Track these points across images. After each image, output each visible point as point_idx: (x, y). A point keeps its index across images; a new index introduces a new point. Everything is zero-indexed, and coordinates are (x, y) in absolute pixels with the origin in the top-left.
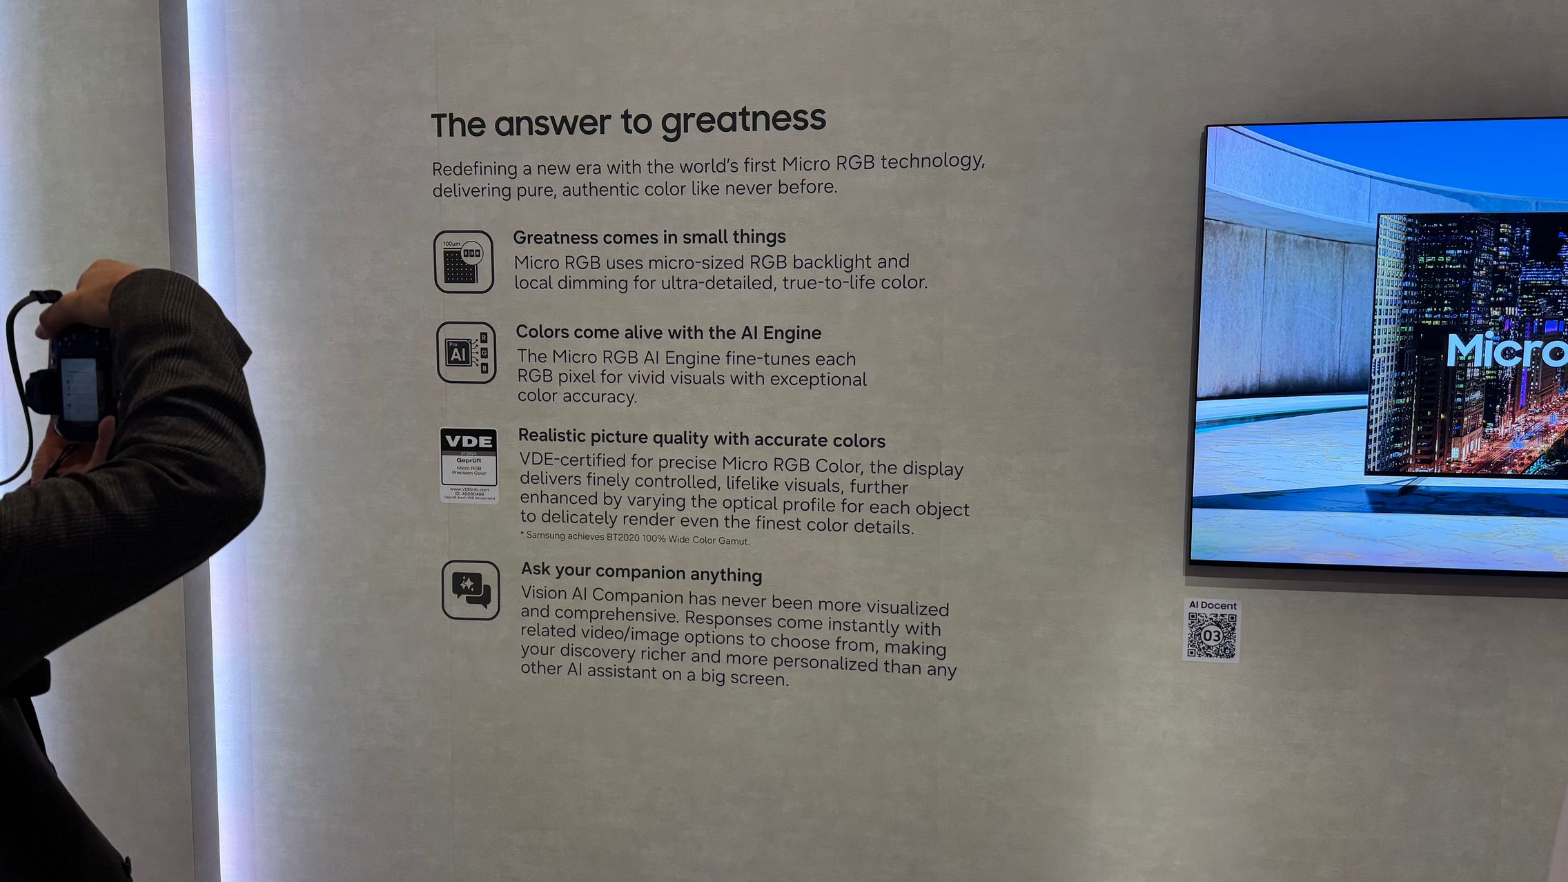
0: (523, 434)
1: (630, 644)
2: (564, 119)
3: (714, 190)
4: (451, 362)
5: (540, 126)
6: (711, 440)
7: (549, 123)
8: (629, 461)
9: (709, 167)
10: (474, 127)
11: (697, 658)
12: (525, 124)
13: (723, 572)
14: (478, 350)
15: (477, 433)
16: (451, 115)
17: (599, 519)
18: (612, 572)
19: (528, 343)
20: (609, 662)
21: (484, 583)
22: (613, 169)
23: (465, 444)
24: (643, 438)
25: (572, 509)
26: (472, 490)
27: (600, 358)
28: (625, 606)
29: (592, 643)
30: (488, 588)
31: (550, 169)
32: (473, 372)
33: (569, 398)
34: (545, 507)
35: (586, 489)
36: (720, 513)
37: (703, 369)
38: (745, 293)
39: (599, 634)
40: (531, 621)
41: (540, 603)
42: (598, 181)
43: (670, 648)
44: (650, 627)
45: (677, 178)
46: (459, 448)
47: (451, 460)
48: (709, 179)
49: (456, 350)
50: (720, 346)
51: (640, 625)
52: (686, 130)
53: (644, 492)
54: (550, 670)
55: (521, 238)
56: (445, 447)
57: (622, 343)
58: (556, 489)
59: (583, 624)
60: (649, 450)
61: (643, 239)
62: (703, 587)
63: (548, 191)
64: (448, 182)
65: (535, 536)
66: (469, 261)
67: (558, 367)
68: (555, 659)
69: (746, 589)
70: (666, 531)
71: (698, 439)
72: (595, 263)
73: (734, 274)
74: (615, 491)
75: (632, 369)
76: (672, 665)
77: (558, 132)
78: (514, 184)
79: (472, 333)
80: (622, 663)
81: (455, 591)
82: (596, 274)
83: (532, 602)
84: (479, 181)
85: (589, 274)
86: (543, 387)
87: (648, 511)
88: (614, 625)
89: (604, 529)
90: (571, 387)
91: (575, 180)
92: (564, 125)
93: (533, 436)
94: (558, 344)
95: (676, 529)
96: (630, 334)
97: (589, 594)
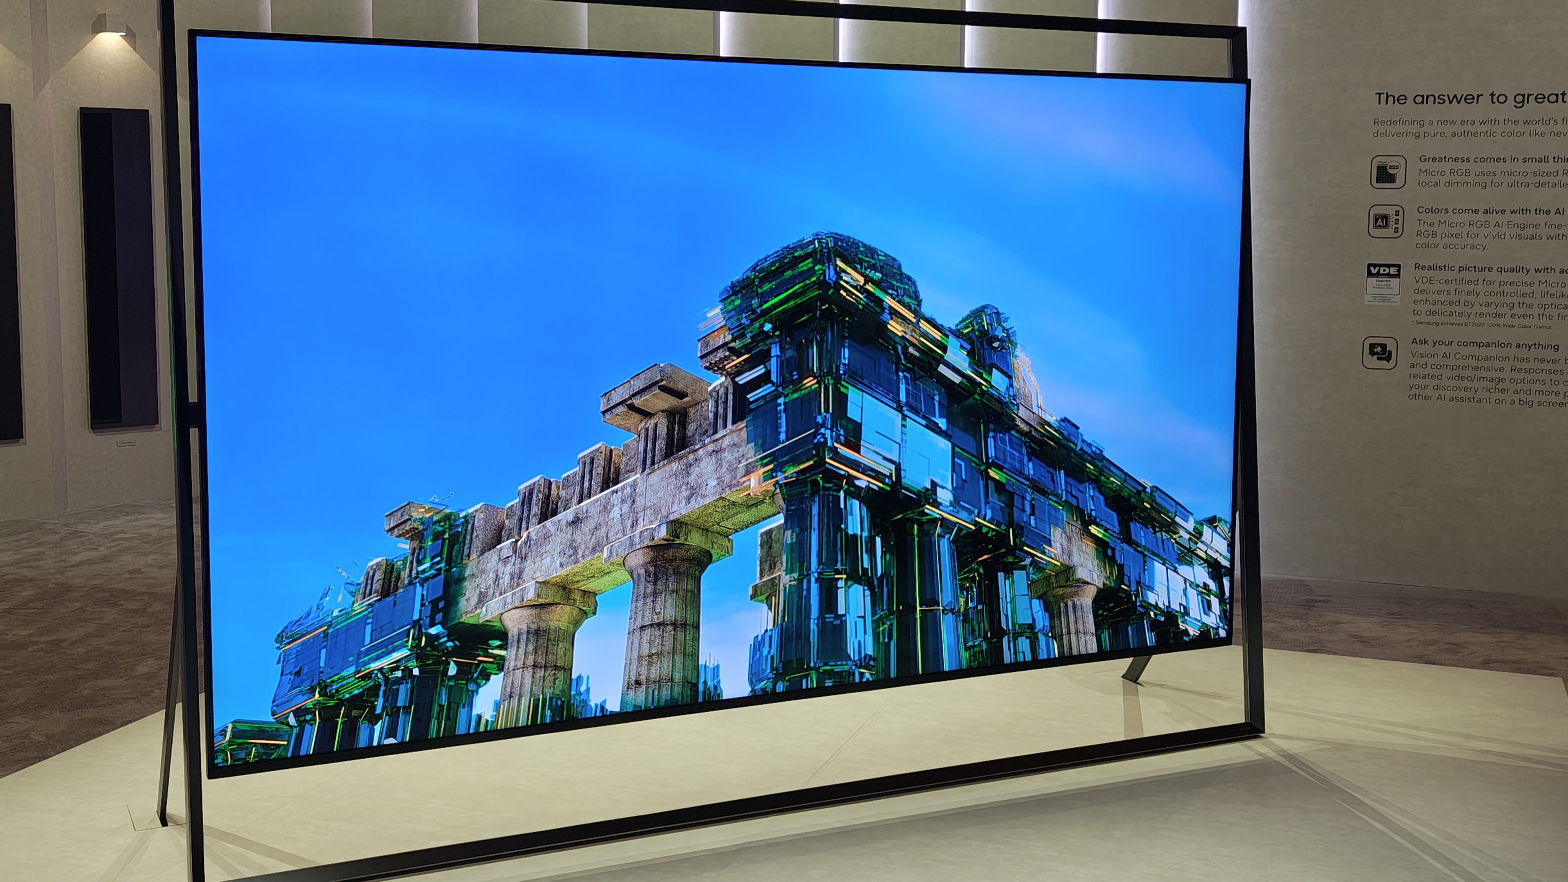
0: (1417, 266)
2: (1455, 96)
3: (1543, 134)
4: (1376, 227)
5: (1439, 99)
6: (1532, 270)
8: (1481, 281)
9: (1541, 122)
10: (1400, 100)
11: (1516, 392)
12: (1431, 99)
13: (1535, 344)
14: (1394, 220)
15: (1389, 266)
16: (1387, 93)
17: (1461, 314)
18: (1465, 344)
19: (1423, 216)
20: (1462, 394)
21: (1388, 349)
22: (1482, 123)
23: (1382, 272)
24: (1490, 270)
25: (1444, 308)
26: (1383, 298)
27: (1467, 225)
28: (1474, 363)
29: (1453, 383)
30: (1390, 352)
31: (1445, 122)
32: (1389, 232)
33: (1446, 247)
34: (1428, 307)
35: (1454, 297)
36: (1535, 311)
37: (1528, 232)
38: (1557, 189)
39: (1457, 378)
40: (1416, 371)
41: (1422, 361)
42: (1473, 129)
43: (1501, 386)
44: (1488, 374)
45: (1520, 128)
46: (1378, 274)
47: (1373, 281)
48: (1540, 128)
49: (1380, 220)
50: (1541, 218)
51: (1482, 373)
52: (1528, 102)
53: (1490, 299)
54: (1426, 398)
55: (1424, 159)
56: (1370, 274)
57: (1481, 217)
58: (1436, 297)
59: (1447, 372)
60: (1494, 276)
61: (1498, 160)
62: (1523, 353)
63: (1443, 134)
64: (1382, 129)
65: (1421, 323)
66: (1391, 171)
67: (1440, 230)
68: (1429, 392)
69: (1550, 354)
70: (1501, 321)
71: (1524, 270)
72: (1468, 172)
73: (1552, 179)
74: (1472, 299)
76: (1501, 396)
77: (1451, 102)
78: (1422, 130)
79: (1390, 211)
80: (1470, 394)
81: (1370, 354)
82: (1467, 179)
83: (1416, 360)
84: (1400, 128)
85: (1463, 179)
86: (1431, 240)
87: (1491, 310)
88: (1467, 373)
89: (1464, 320)
90: (1448, 241)
91: (1459, 128)
92: (1455, 99)
93: (1423, 268)
94: (1443, 217)
95: (1508, 320)
96: (1486, 212)
97: (1452, 356)
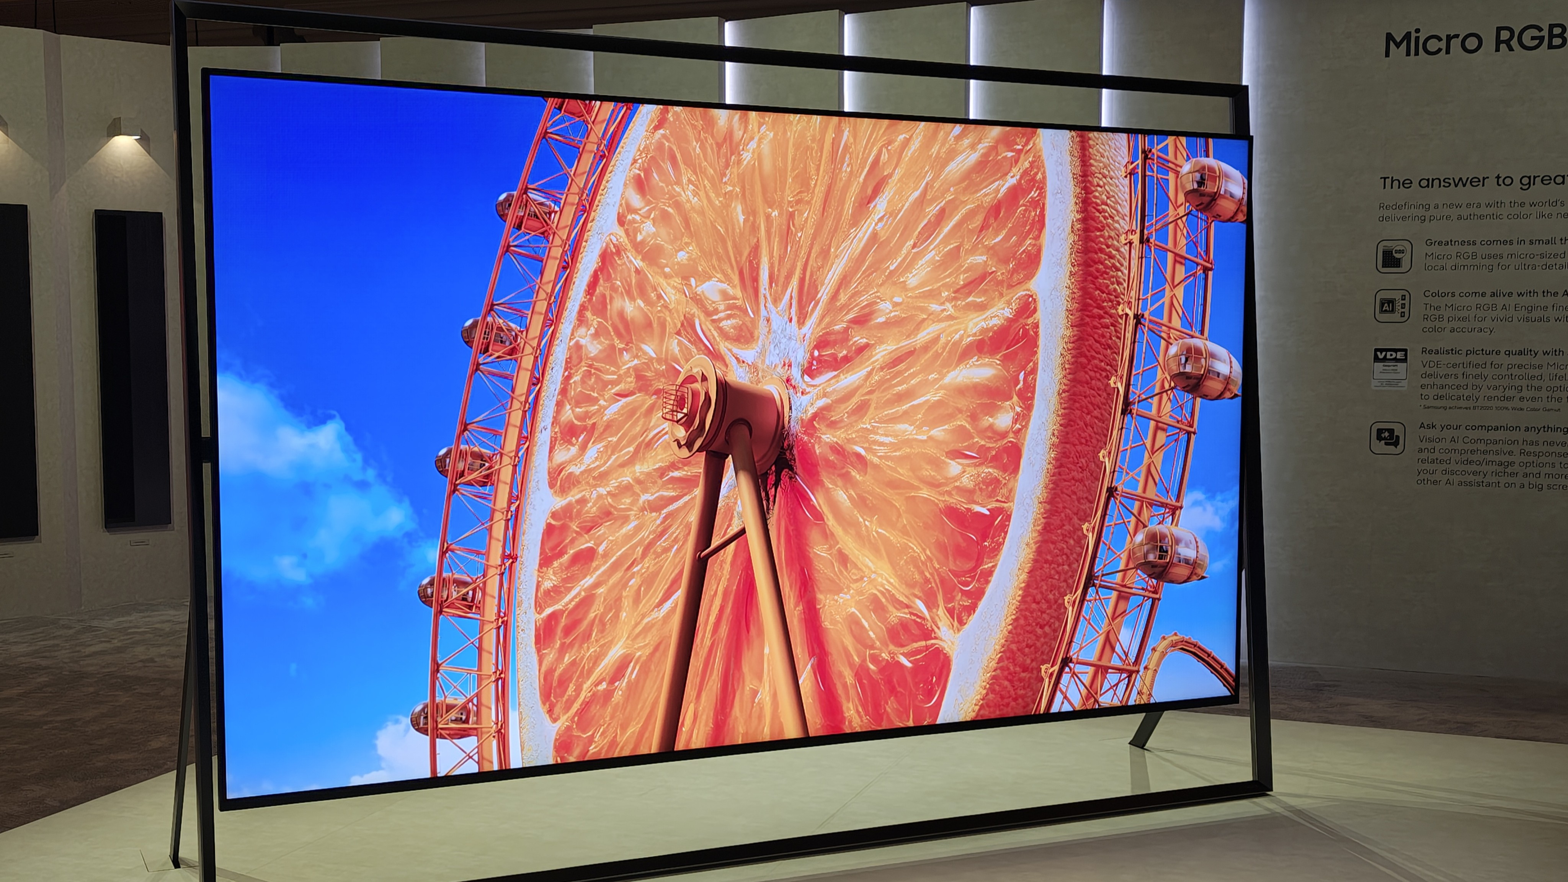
0: (1424, 351)
1: (1484, 468)
2: (1461, 179)
3: (1549, 216)
4: (1382, 311)
5: (1445, 183)
6: (1540, 353)
7: (1451, 181)
8: (1488, 365)
9: (1547, 204)
10: (1406, 184)
11: (1526, 475)
12: (1436, 182)
13: (1544, 427)
14: (1400, 304)
15: (1396, 351)
16: (1392, 178)
17: (1468, 398)
18: (1474, 428)
19: (1429, 300)
20: (1471, 478)
21: (1395, 434)
22: (1488, 205)
23: (1388, 357)
24: (1498, 353)
25: (1452, 392)
26: (1390, 382)
27: (1474, 308)
28: (1482, 447)
29: (1461, 467)
30: (1398, 437)
31: (1451, 206)
32: (1396, 316)
33: (1453, 330)
34: (1435, 391)
35: (1461, 381)
36: (1544, 394)
37: (1536, 314)
39: (1465, 462)
40: (1424, 455)
41: (1430, 446)
42: (1478, 212)
43: (1509, 470)
44: (1497, 458)
46: (1385, 359)
47: (1379, 366)
48: (1547, 210)
49: (1386, 305)
50: (1549, 300)
51: (1490, 457)
52: (1534, 184)
53: (1497, 383)
54: (1435, 482)
55: (1430, 243)
56: (1376, 359)
57: (1488, 300)
58: (1444, 381)
59: (1456, 457)
60: (1503, 359)
61: (1505, 242)
62: (1532, 436)
63: (1448, 217)
64: (1387, 213)
65: (1428, 408)
66: (1397, 256)
67: (1447, 313)
68: (1437, 476)
69: (1558, 437)
70: (1510, 404)
71: (1532, 353)
72: (1474, 255)
73: (1560, 261)
74: (1479, 382)
75: (1494, 314)
76: (1511, 480)
77: (1456, 186)
78: (1428, 214)
79: (1397, 296)
80: (1479, 478)
81: (1378, 439)
82: (1475, 262)
83: (1424, 445)
84: (1405, 212)
85: (1470, 262)
86: (1438, 324)
87: (1499, 393)
88: (1474, 457)
89: (1471, 404)
90: (1455, 324)
91: (1465, 212)
92: (1461, 182)
93: (1430, 352)
94: (1449, 300)
95: (1516, 403)
96: (1493, 295)
97: (1460, 439)
